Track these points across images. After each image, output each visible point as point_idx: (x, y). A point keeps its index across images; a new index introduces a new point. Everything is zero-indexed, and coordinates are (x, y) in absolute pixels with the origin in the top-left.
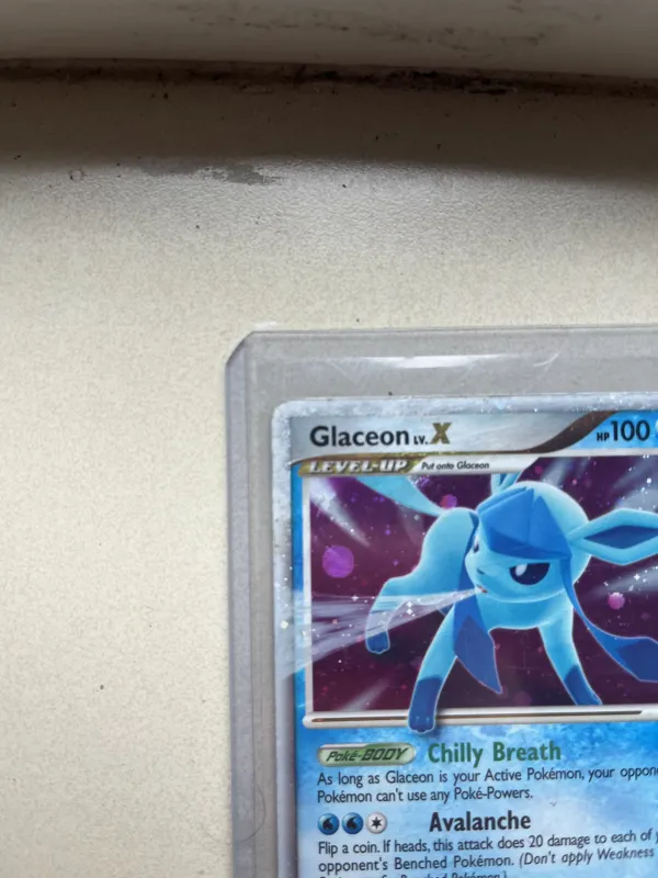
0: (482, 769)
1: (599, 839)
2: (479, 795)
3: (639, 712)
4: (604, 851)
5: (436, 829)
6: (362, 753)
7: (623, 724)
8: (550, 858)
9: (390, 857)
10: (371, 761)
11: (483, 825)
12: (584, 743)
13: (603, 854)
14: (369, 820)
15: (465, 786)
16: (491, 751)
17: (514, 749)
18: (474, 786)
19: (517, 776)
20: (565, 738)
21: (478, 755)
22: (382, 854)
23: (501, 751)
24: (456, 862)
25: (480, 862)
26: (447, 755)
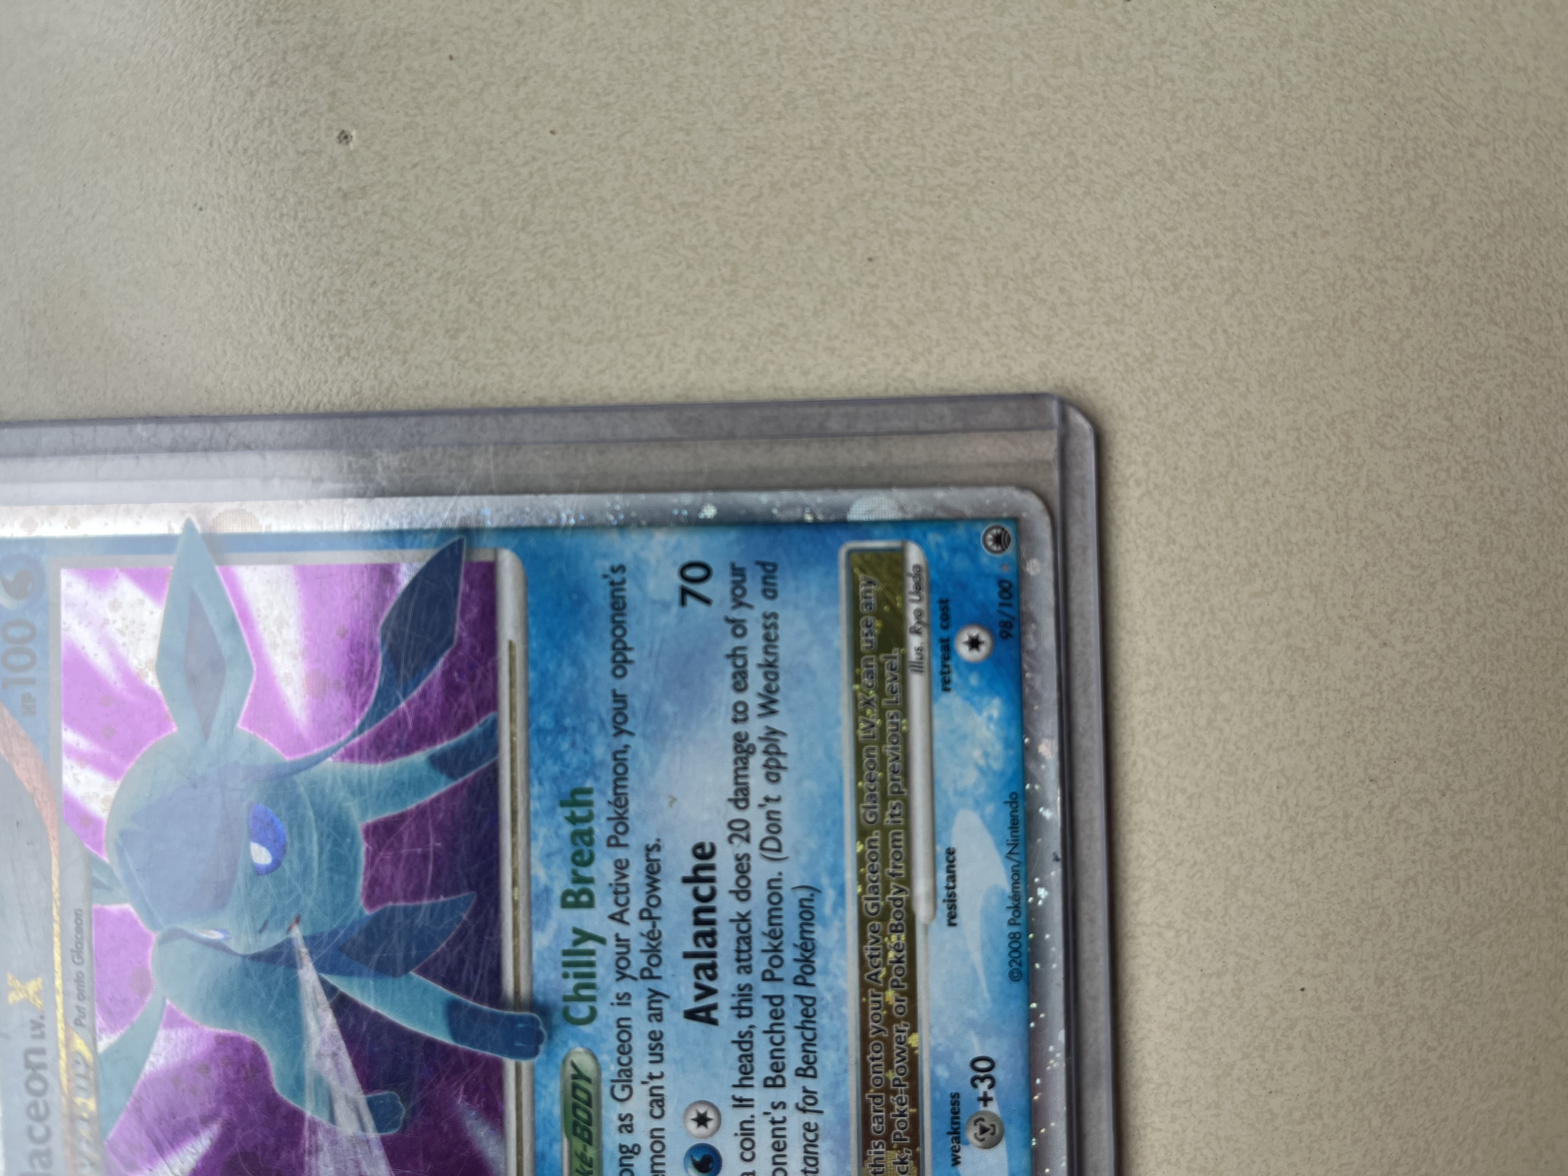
0: (609, 929)
1: (740, 714)
2: (654, 937)
3: (511, 646)
4: (763, 706)
5: (714, 1014)
6: (579, 1145)
7: (532, 675)
8: (771, 806)
9: (762, 1097)
10: (593, 1129)
11: (707, 928)
12: (565, 746)
13: (768, 708)
14: (697, 1134)
15: (638, 961)
16: (576, 912)
17: (574, 872)
18: (638, 944)
19: (621, 867)
20: (554, 780)
21: (584, 936)
22: (757, 1111)
23: (577, 895)
24: (773, 979)
25: (775, 934)
26: (584, 992)
